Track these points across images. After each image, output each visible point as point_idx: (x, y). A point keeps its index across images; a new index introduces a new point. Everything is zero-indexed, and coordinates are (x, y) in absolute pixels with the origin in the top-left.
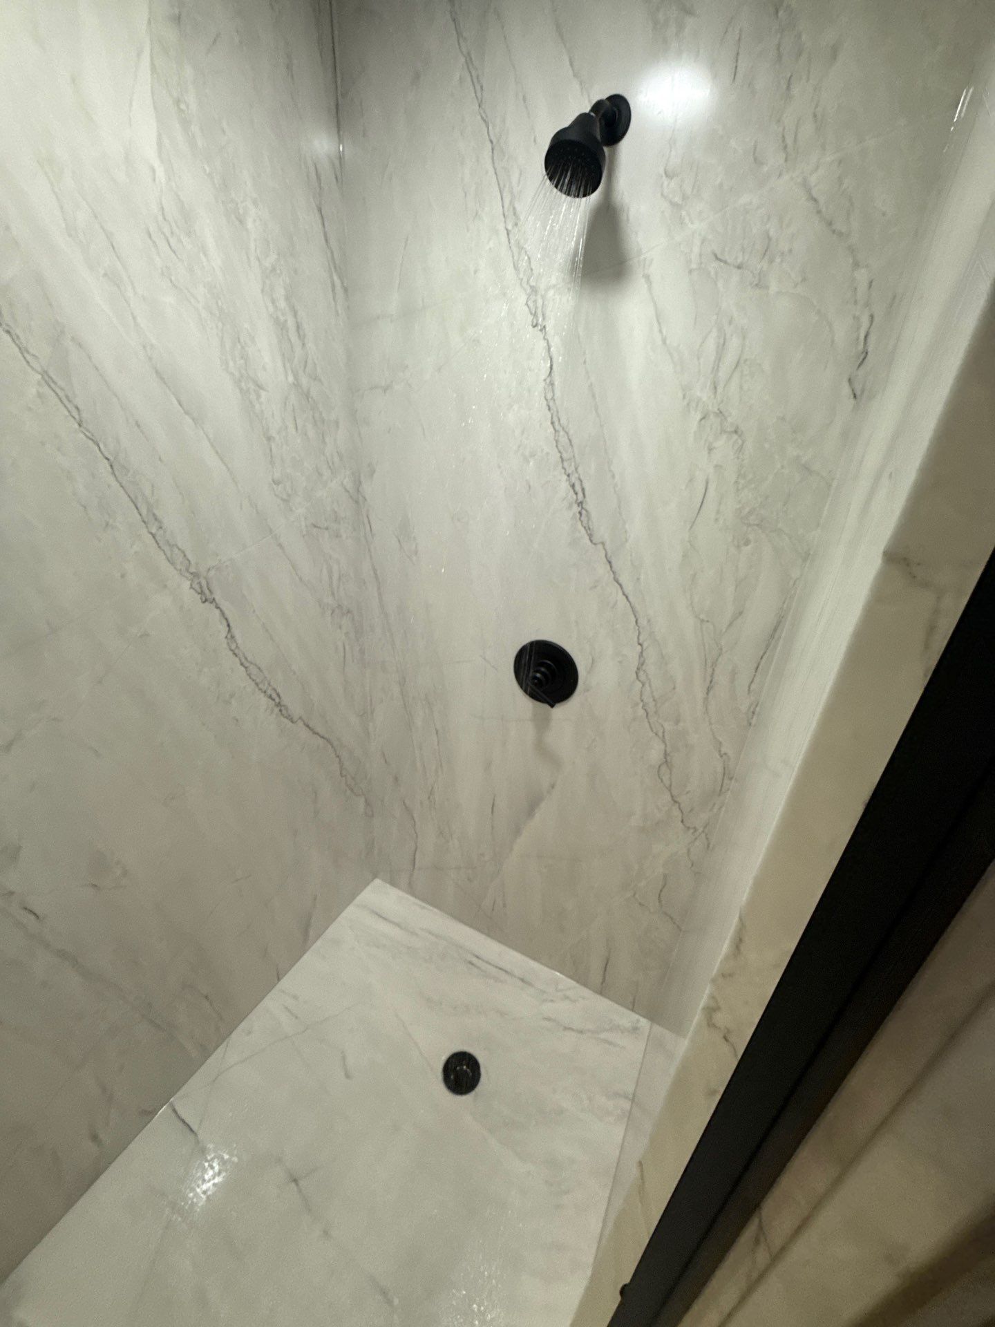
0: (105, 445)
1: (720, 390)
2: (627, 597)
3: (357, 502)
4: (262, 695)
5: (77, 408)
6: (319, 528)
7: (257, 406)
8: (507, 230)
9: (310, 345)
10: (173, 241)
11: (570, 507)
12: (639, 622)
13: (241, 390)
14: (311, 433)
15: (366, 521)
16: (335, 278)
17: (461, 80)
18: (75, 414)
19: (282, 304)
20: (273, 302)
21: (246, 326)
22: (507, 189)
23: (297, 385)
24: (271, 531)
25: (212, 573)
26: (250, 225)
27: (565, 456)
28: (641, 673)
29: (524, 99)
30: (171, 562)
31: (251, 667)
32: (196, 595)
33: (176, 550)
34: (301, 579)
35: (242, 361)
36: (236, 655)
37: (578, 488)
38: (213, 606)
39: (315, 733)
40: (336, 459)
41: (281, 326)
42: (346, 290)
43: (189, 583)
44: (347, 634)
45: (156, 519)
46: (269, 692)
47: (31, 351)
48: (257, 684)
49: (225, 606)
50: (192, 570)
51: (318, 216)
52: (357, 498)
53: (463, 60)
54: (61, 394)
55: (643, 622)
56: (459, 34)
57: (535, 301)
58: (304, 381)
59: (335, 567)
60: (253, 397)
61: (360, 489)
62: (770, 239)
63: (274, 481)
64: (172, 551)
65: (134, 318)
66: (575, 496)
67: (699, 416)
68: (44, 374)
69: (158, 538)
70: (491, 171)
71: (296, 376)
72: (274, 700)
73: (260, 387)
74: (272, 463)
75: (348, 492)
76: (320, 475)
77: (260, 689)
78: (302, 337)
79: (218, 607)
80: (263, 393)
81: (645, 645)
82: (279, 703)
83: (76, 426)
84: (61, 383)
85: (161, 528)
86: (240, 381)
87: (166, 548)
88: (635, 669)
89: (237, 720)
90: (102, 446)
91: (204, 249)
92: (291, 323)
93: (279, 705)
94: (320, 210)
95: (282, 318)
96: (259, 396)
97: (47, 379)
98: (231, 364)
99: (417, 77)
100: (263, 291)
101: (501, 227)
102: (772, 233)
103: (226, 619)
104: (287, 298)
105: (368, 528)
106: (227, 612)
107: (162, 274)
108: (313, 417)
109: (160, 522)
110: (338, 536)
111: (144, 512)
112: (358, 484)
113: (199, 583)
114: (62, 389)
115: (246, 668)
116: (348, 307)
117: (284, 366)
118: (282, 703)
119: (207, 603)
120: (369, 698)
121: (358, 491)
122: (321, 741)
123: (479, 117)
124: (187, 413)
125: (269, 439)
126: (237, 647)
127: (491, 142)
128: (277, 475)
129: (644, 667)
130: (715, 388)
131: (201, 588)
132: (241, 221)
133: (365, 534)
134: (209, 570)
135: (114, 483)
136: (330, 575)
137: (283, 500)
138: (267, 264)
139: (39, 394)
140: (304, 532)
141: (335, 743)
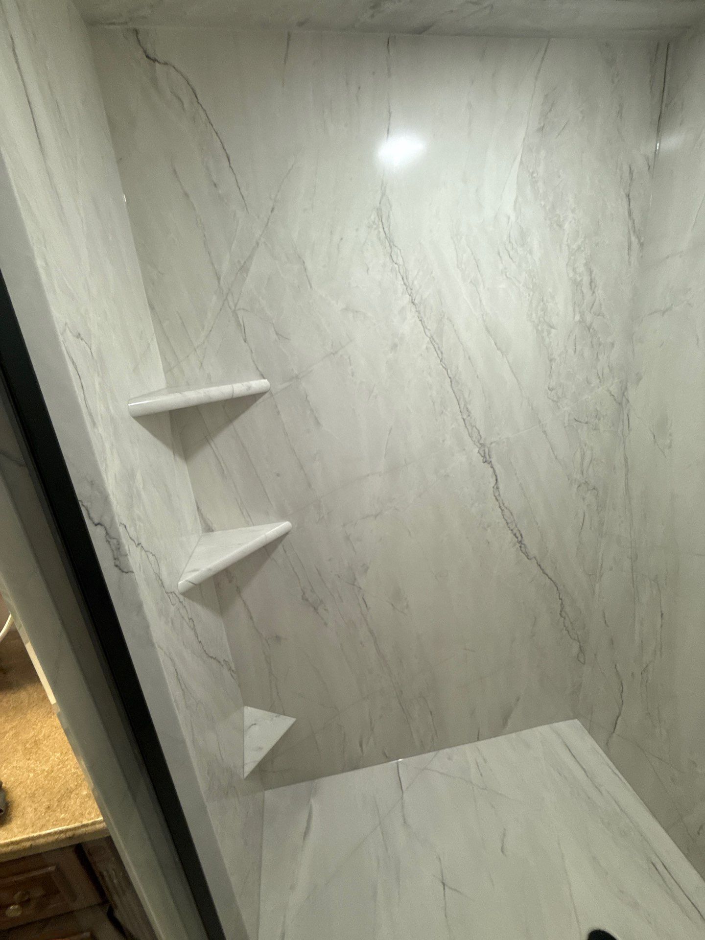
3: (620, 404)
4: (510, 531)
6: (580, 422)
7: (547, 340)
9: (600, 292)
10: (511, 253)
13: (537, 330)
14: (587, 353)
15: (626, 417)
16: (633, 239)
19: (581, 269)
20: (574, 269)
21: (550, 290)
23: (582, 321)
24: (540, 422)
25: (494, 445)
30: (470, 436)
32: (481, 457)
33: (474, 429)
34: (556, 457)
35: (542, 313)
38: (489, 466)
41: (577, 284)
42: (642, 245)
43: (478, 449)
44: (588, 505)
46: (515, 531)
48: (507, 523)
49: (498, 467)
50: (482, 442)
52: (621, 400)
58: (589, 318)
59: (588, 453)
60: (545, 334)
61: (625, 394)
63: (549, 388)
64: (472, 429)
68: (432, 339)
69: (466, 421)
71: (582, 314)
72: (517, 538)
73: (552, 327)
74: (550, 376)
76: (589, 383)
77: (509, 527)
78: (593, 287)
80: (553, 331)
82: (521, 541)
84: (437, 341)
85: (469, 416)
86: (538, 325)
87: (468, 427)
89: (489, 542)
91: (531, 252)
92: (586, 279)
94: (627, 196)
96: (549, 333)
98: (534, 315)
103: (496, 476)
106: (497, 471)
107: (502, 273)
108: (591, 342)
109: (470, 412)
110: (596, 429)
111: (462, 406)
112: (624, 390)
113: (484, 450)
114: (437, 344)
115: (502, 510)
116: (642, 257)
117: (574, 310)
119: (486, 464)
120: (600, 563)
122: (548, 581)
124: (498, 349)
125: (551, 360)
126: (499, 495)
128: (553, 384)
131: (484, 453)
132: (560, 226)
133: (623, 429)
134: (492, 443)
135: (450, 390)
136: (583, 458)
137: (553, 401)
138: (574, 247)
139: (427, 348)
140: (566, 425)
141: (561, 587)
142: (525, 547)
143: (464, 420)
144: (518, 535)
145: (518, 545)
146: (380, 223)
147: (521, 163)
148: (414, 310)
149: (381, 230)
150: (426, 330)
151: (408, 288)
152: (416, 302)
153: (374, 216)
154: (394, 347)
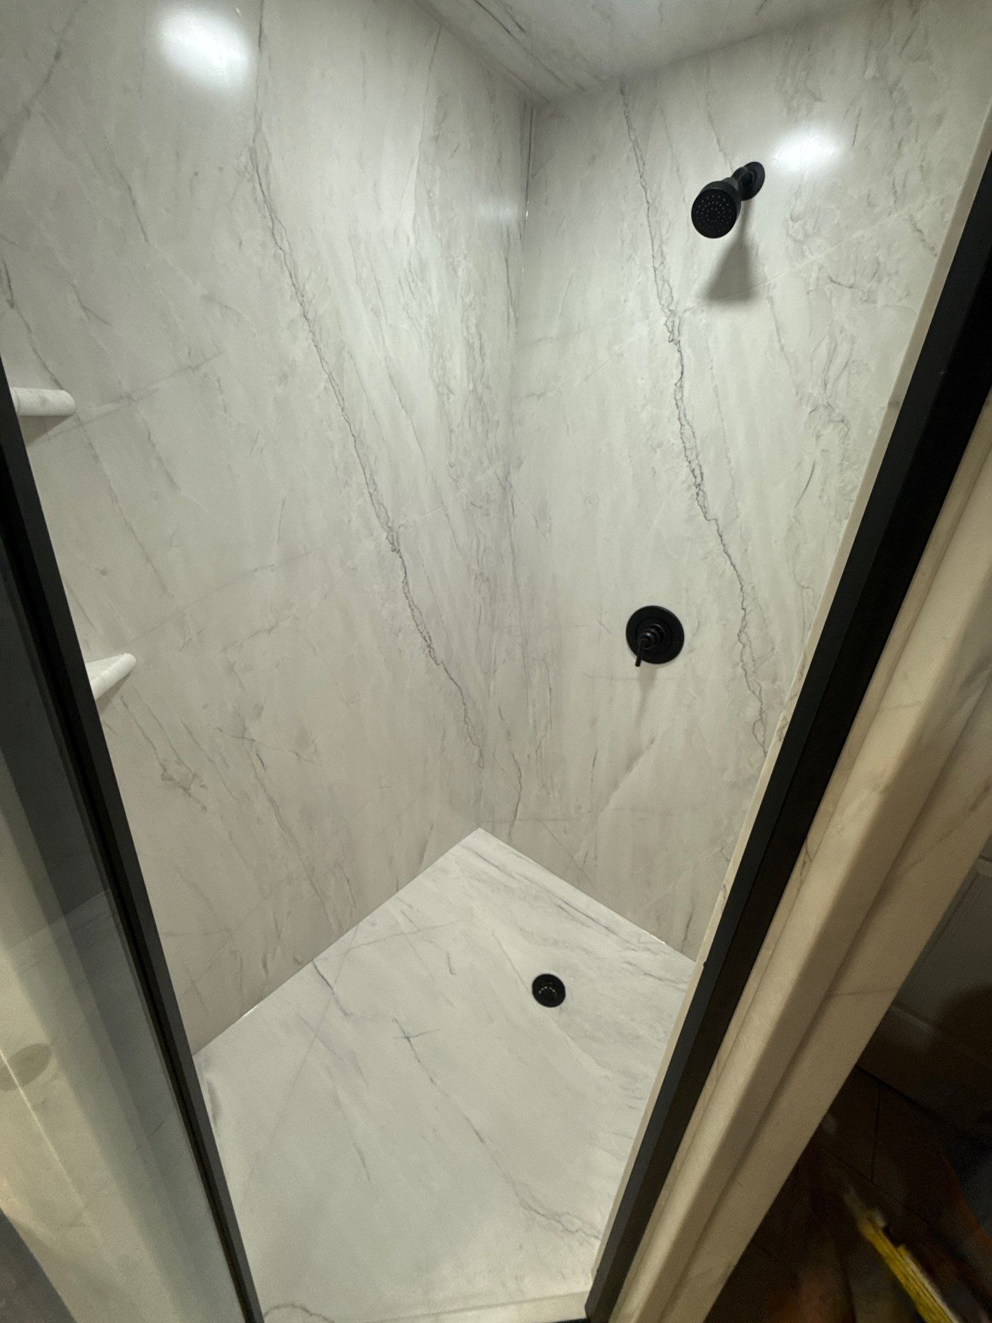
0: (354, 427)
1: (829, 386)
2: (734, 567)
3: (504, 488)
4: (420, 635)
5: (343, 399)
6: (475, 506)
7: (447, 405)
8: (654, 267)
9: (487, 361)
10: (413, 285)
11: (689, 488)
12: (744, 588)
13: (438, 392)
14: (479, 429)
15: (510, 504)
16: (511, 310)
17: (628, 158)
18: (341, 403)
21: (448, 346)
23: (474, 391)
24: (443, 503)
25: (402, 529)
26: (460, 273)
27: (688, 445)
28: (743, 635)
29: (678, 170)
30: (378, 517)
31: (415, 610)
32: (389, 544)
33: (382, 508)
34: (457, 545)
35: (442, 372)
36: (407, 598)
37: (697, 472)
38: (398, 555)
39: (451, 678)
40: (494, 451)
41: (470, 346)
42: (517, 320)
43: (386, 534)
44: (483, 598)
45: (374, 483)
46: (424, 634)
47: (326, 359)
48: (417, 625)
49: (406, 557)
50: (390, 525)
52: (505, 485)
53: (631, 144)
54: (337, 389)
55: (748, 588)
56: (630, 127)
57: (673, 322)
58: (480, 388)
59: (482, 541)
61: (509, 479)
62: (879, 264)
63: (450, 465)
64: (380, 507)
65: (383, 338)
66: (694, 479)
67: (809, 410)
68: (331, 377)
69: (373, 498)
72: (426, 641)
73: (450, 391)
74: (451, 450)
75: (499, 479)
76: (481, 463)
77: (419, 630)
79: (401, 557)
80: (452, 396)
81: (748, 609)
82: (430, 645)
83: (341, 411)
84: (338, 382)
85: (376, 489)
86: (438, 386)
87: (376, 505)
88: (738, 631)
89: (401, 651)
90: (352, 427)
91: (430, 291)
92: (477, 345)
93: (429, 646)
94: (507, 260)
95: (471, 341)
97: (331, 379)
98: (435, 373)
100: (462, 320)
101: (650, 266)
102: (881, 259)
103: (405, 568)
104: (477, 326)
105: (511, 510)
106: (406, 563)
107: (404, 308)
108: (482, 417)
109: (376, 486)
110: (488, 515)
111: (368, 476)
112: (507, 475)
113: (392, 536)
115: (412, 610)
116: (517, 333)
117: (468, 376)
118: (431, 646)
119: (395, 552)
120: (493, 658)
121: (507, 480)
122: (454, 687)
123: (639, 185)
124: (403, 407)
125: (451, 431)
126: (409, 592)
127: (648, 203)
128: (453, 460)
129: (746, 630)
130: (826, 385)
131: (393, 540)
133: (508, 518)
134: (400, 527)
135: (355, 454)
136: (478, 544)
137: (454, 480)
140: (465, 508)
141: (464, 692)
142: (434, 651)
143: (371, 495)
144: (427, 638)
145: (427, 650)
148: (306, 327)
150: (324, 364)
152: (309, 316)
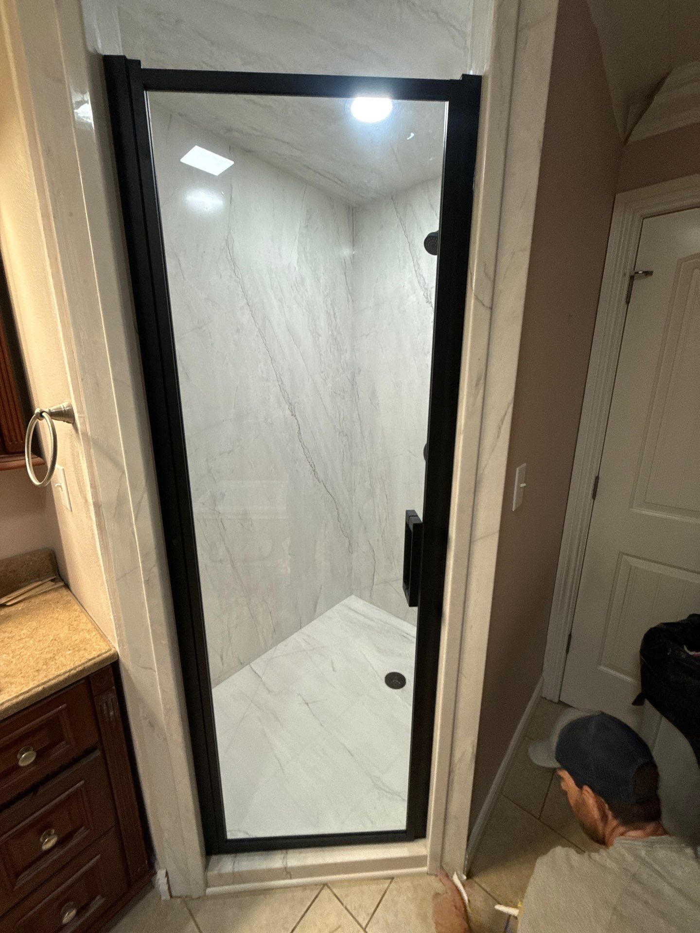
0: (271, 352)
3: (353, 385)
4: (308, 463)
5: (266, 340)
6: (336, 394)
7: (318, 342)
8: (415, 270)
9: (338, 320)
10: (298, 288)
13: (313, 336)
14: (336, 354)
15: (356, 393)
16: (349, 296)
17: (398, 225)
18: (265, 342)
19: (330, 306)
20: (327, 306)
21: (317, 314)
22: (415, 256)
23: (332, 335)
24: (318, 391)
25: (296, 404)
26: (321, 282)
30: (284, 397)
31: (305, 449)
32: (290, 412)
34: (328, 415)
35: (314, 326)
36: (300, 442)
38: (294, 418)
39: (328, 491)
40: (345, 365)
41: (328, 314)
42: (353, 301)
43: (288, 406)
44: (345, 446)
45: (281, 380)
46: (311, 463)
47: (257, 322)
48: (307, 458)
49: (299, 419)
50: (290, 401)
51: (344, 276)
52: (353, 383)
53: (398, 220)
56: (397, 212)
57: (427, 293)
58: (335, 334)
59: (342, 413)
60: (317, 339)
61: (355, 379)
63: (321, 372)
65: (284, 312)
68: (259, 329)
70: (409, 252)
71: (332, 332)
72: (312, 468)
73: (320, 335)
74: (321, 364)
75: (349, 380)
76: (338, 371)
77: (308, 460)
78: (335, 317)
79: (296, 419)
80: (320, 338)
82: (314, 470)
83: (264, 345)
84: (263, 332)
86: (313, 333)
89: (298, 472)
92: (332, 313)
94: (345, 274)
95: (329, 311)
96: (318, 339)
97: (259, 331)
98: (311, 327)
99: (382, 227)
100: (323, 302)
103: (299, 425)
104: (331, 304)
105: (357, 396)
106: (299, 422)
107: (294, 298)
108: (337, 348)
109: (282, 382)
110: (344, 398)
112: (354, 377)
113: (292, 407)
114: (263, 334)
115: (303, 448)
116: (353, 306)
117: (328, 328)
118: (316, 471)
119: (293, 416)
122: (330, 497)
123: (404, 236)
124: (295, 343)
126: (301, 438)
127: (409, 243)
128: (322, 370)
131: (292, 409)
132: (319, 280)
133: (355, 400)
134: (295, 403)
135: (272, 366)
136: (340, 414)
137: (324, 379)
138: (325, 293)
139: (257, 335)
140: (330, 394)
141: (336, 501)
142: (317, 474)
143: (280, 386)
144: (313, 466)
145: (313, 473)
146: (228, 250)
147: (299, 241)
148: (249, 309)
149: (228, 253)
150: (257, 325)
151: (245, 294)
152: (250, 304)
153: (224, 244)
154: (238, 331)
